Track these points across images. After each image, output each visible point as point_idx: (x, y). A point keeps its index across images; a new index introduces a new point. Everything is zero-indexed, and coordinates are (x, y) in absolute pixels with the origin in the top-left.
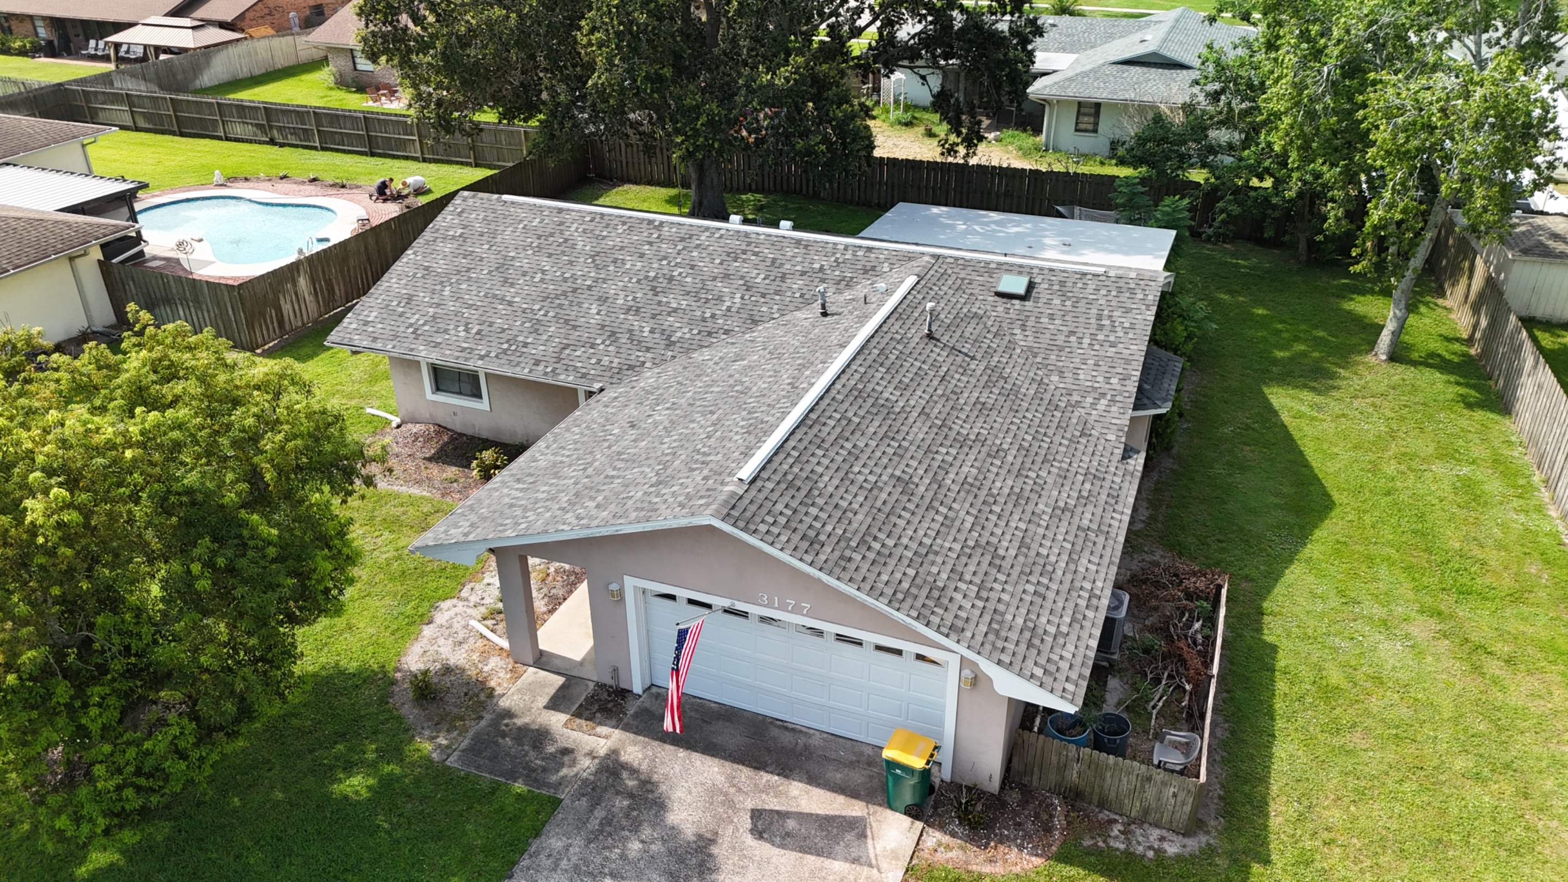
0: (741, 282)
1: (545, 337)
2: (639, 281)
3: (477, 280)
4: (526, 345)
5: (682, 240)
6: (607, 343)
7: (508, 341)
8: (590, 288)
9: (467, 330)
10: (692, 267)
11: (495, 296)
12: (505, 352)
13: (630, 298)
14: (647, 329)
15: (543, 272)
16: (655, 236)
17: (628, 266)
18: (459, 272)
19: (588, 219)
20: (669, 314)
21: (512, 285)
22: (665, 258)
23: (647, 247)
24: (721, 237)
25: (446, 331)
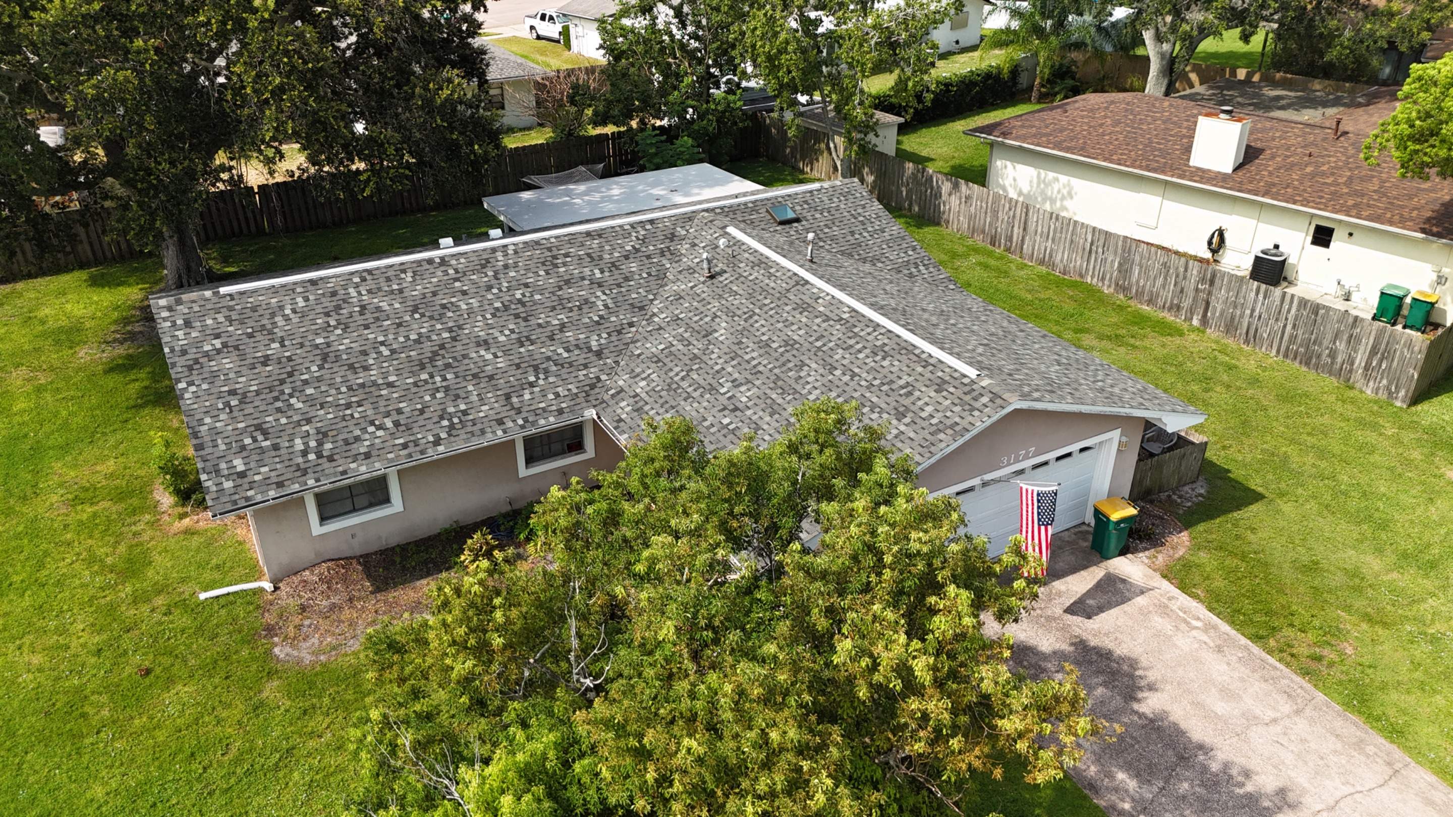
0: (587, 282)
1: (474, 398)
2: (494, 315)
3: (319, 379)
4: (465, 413)
5: (484, 266)
6: (542, 376)
7: (442, 418)
8: (454, 339)
9: (379, 428)
10: (526, 285)
11: (363, 386)
12: (452, 426)
13: (507, 332)
14: (560, 351)
15: (382, 343)
16: (451, 271)
17: (464, 307)
18: (282, 382)
19: (357, 280)
20: (561, 331)
21: (366, 368)
22: (489, 288)
23: (457, 284)
24: (516, 252)
25: (357, 439)
